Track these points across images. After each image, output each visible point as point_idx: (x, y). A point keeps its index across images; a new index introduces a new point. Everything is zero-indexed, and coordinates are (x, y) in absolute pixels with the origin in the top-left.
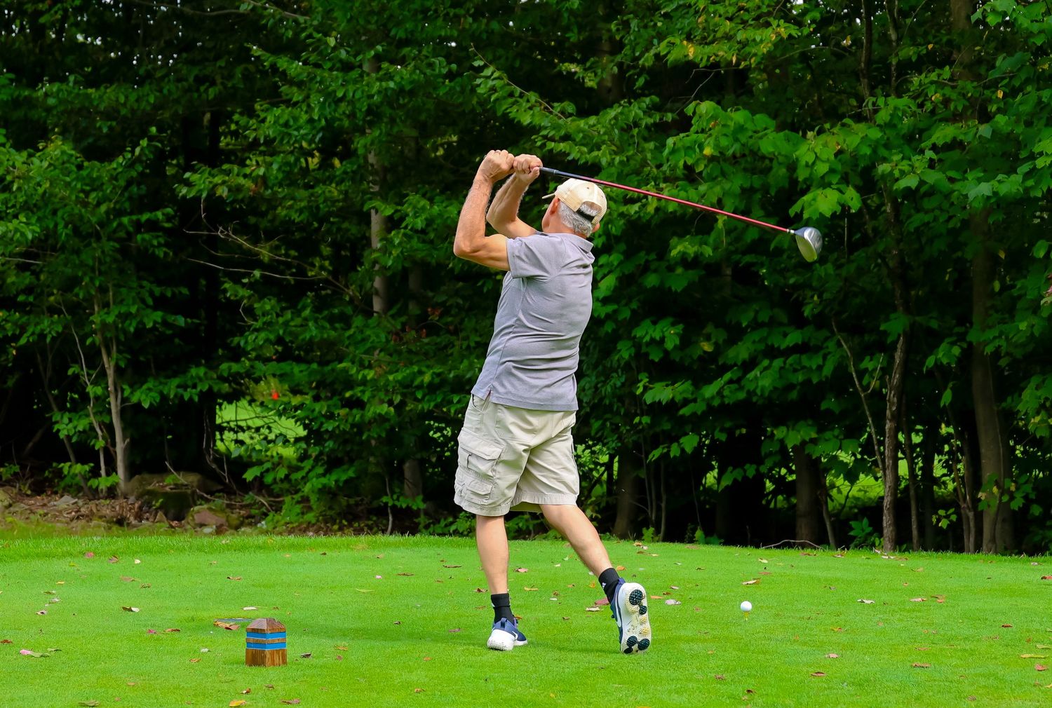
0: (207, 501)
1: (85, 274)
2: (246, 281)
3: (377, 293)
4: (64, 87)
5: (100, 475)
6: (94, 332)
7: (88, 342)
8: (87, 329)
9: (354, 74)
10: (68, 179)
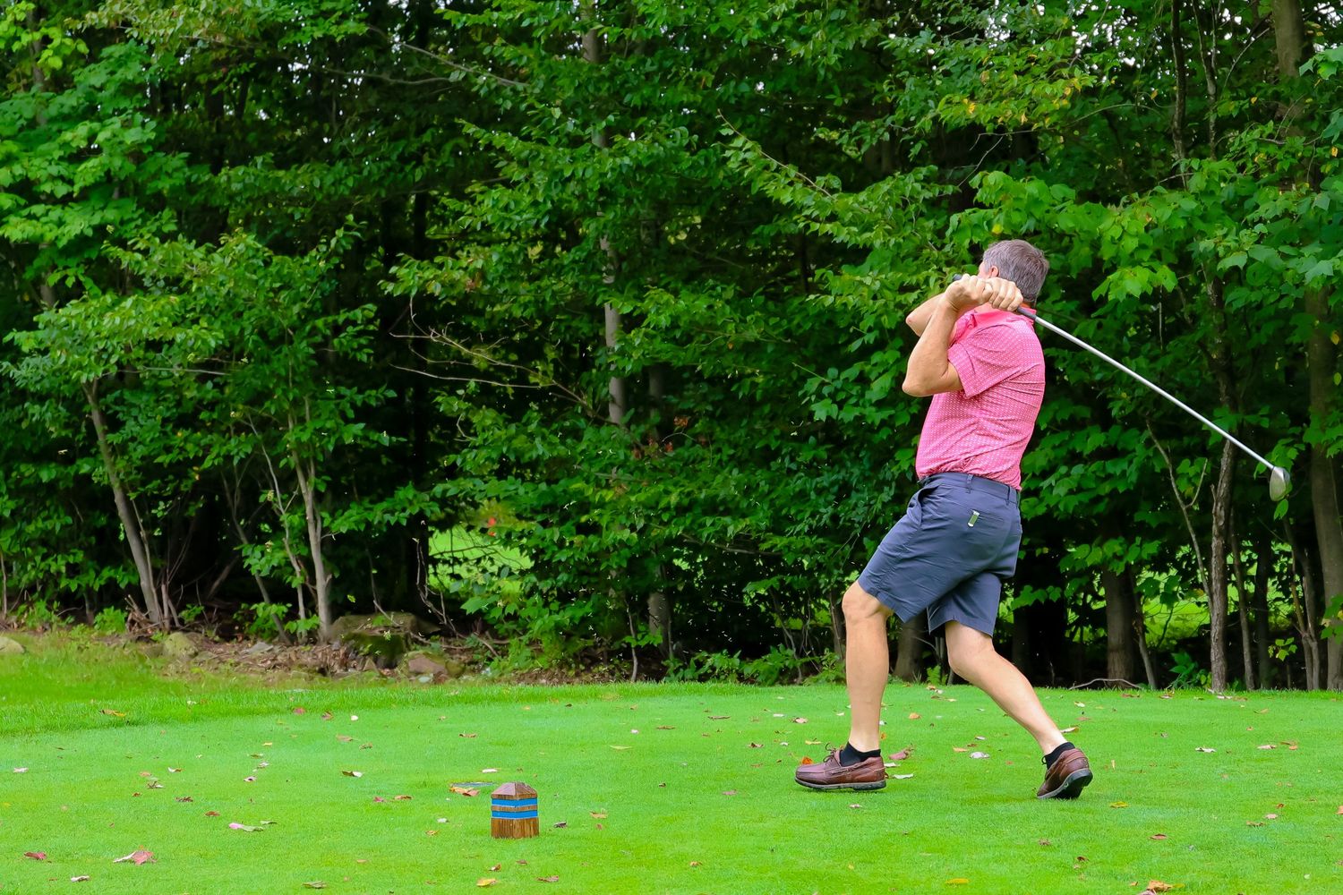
0: (423, 644)
1: (276, 385)
2: (461, 392)
3: (614, 401)
4: (251, 170)
5: (298, 618)
6: (290, 453)
7: (282, 463)
8: (279, 449)
10: (255, 277)
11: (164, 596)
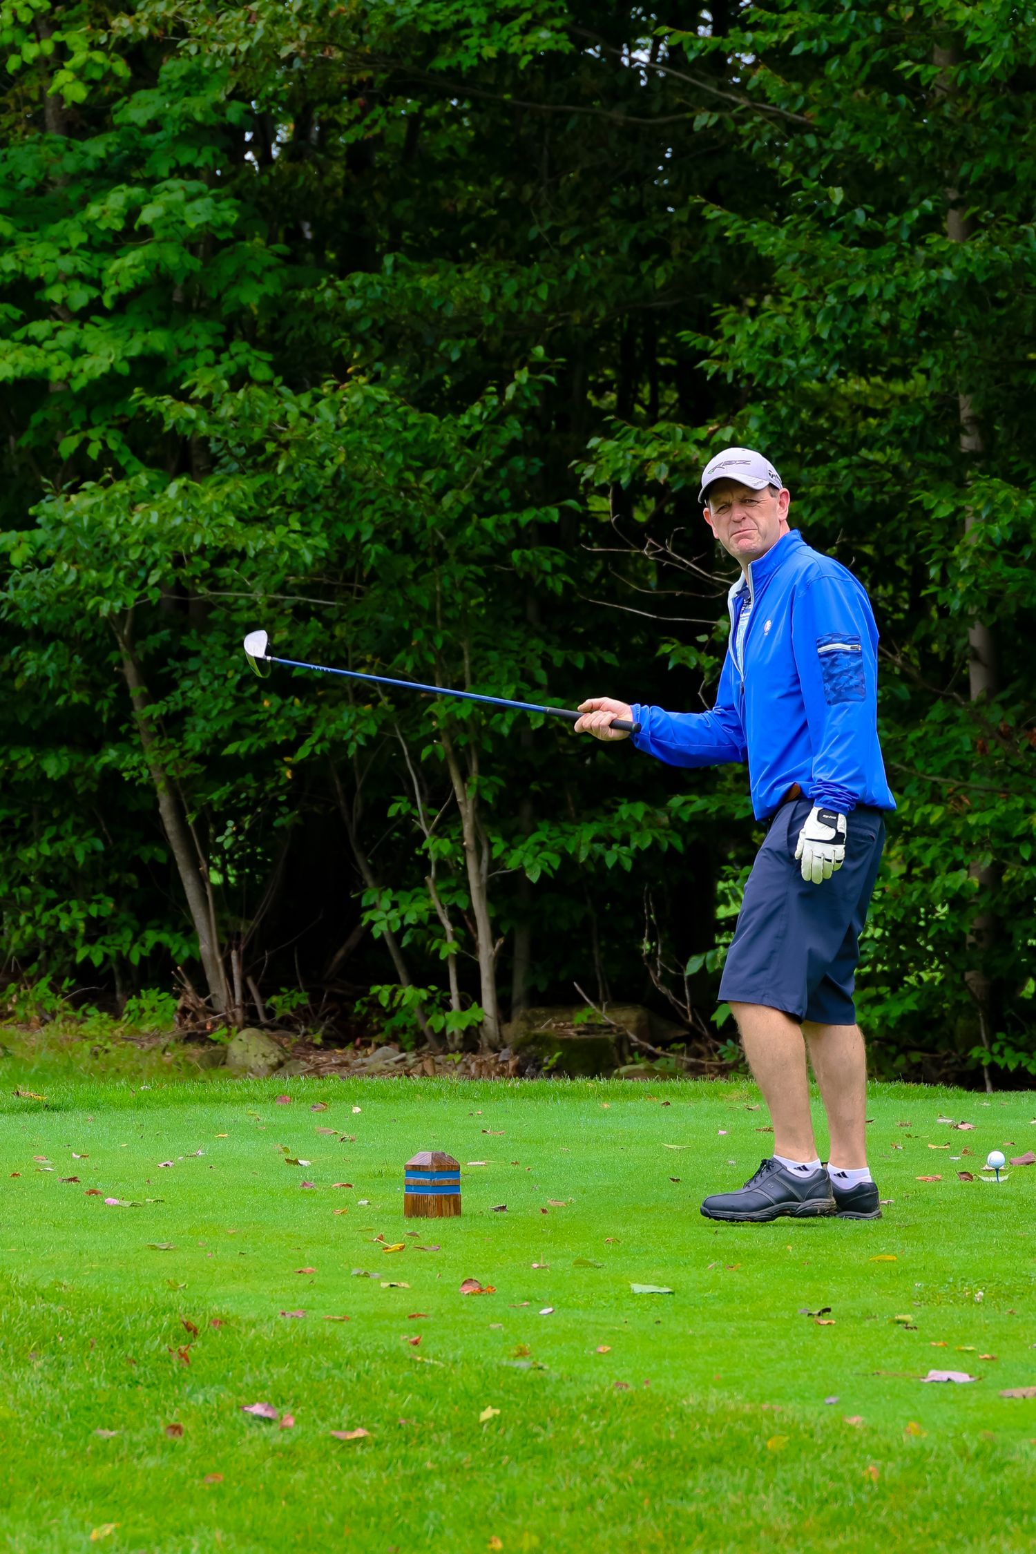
0: (653, 1057)
1: (415, 624)
2: (703, 638)
3: (976, 657)
4: (375, 277)
5: (448, 1008)
6: (436, 735)
7: (425, 753)
8: (423, 731)
9: (886, 252)
10: (379, 448)
11: (236, 970)
